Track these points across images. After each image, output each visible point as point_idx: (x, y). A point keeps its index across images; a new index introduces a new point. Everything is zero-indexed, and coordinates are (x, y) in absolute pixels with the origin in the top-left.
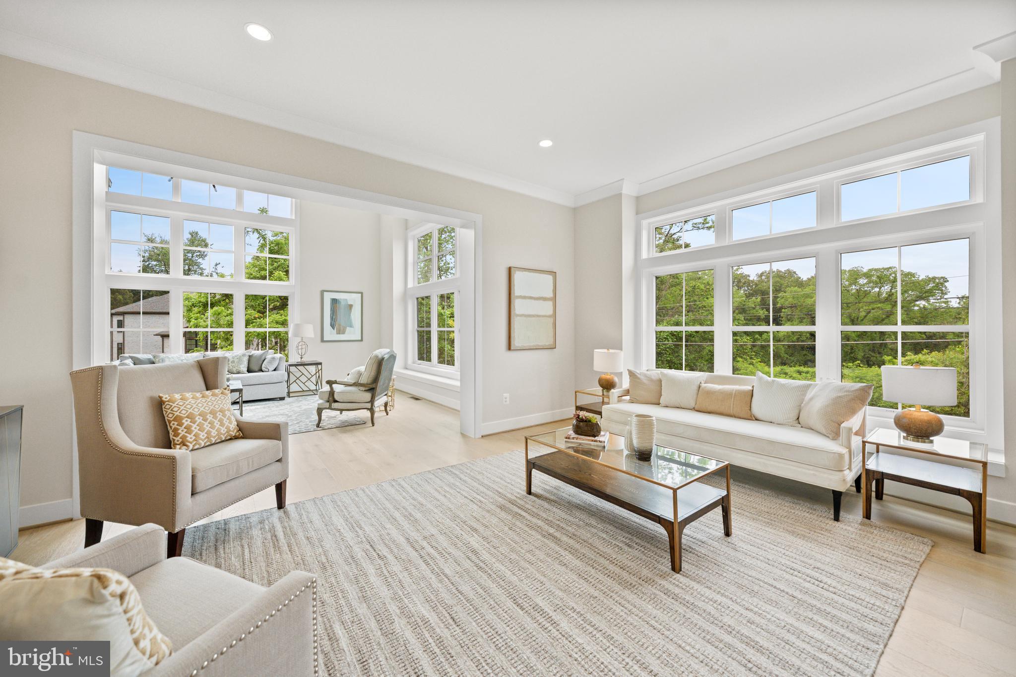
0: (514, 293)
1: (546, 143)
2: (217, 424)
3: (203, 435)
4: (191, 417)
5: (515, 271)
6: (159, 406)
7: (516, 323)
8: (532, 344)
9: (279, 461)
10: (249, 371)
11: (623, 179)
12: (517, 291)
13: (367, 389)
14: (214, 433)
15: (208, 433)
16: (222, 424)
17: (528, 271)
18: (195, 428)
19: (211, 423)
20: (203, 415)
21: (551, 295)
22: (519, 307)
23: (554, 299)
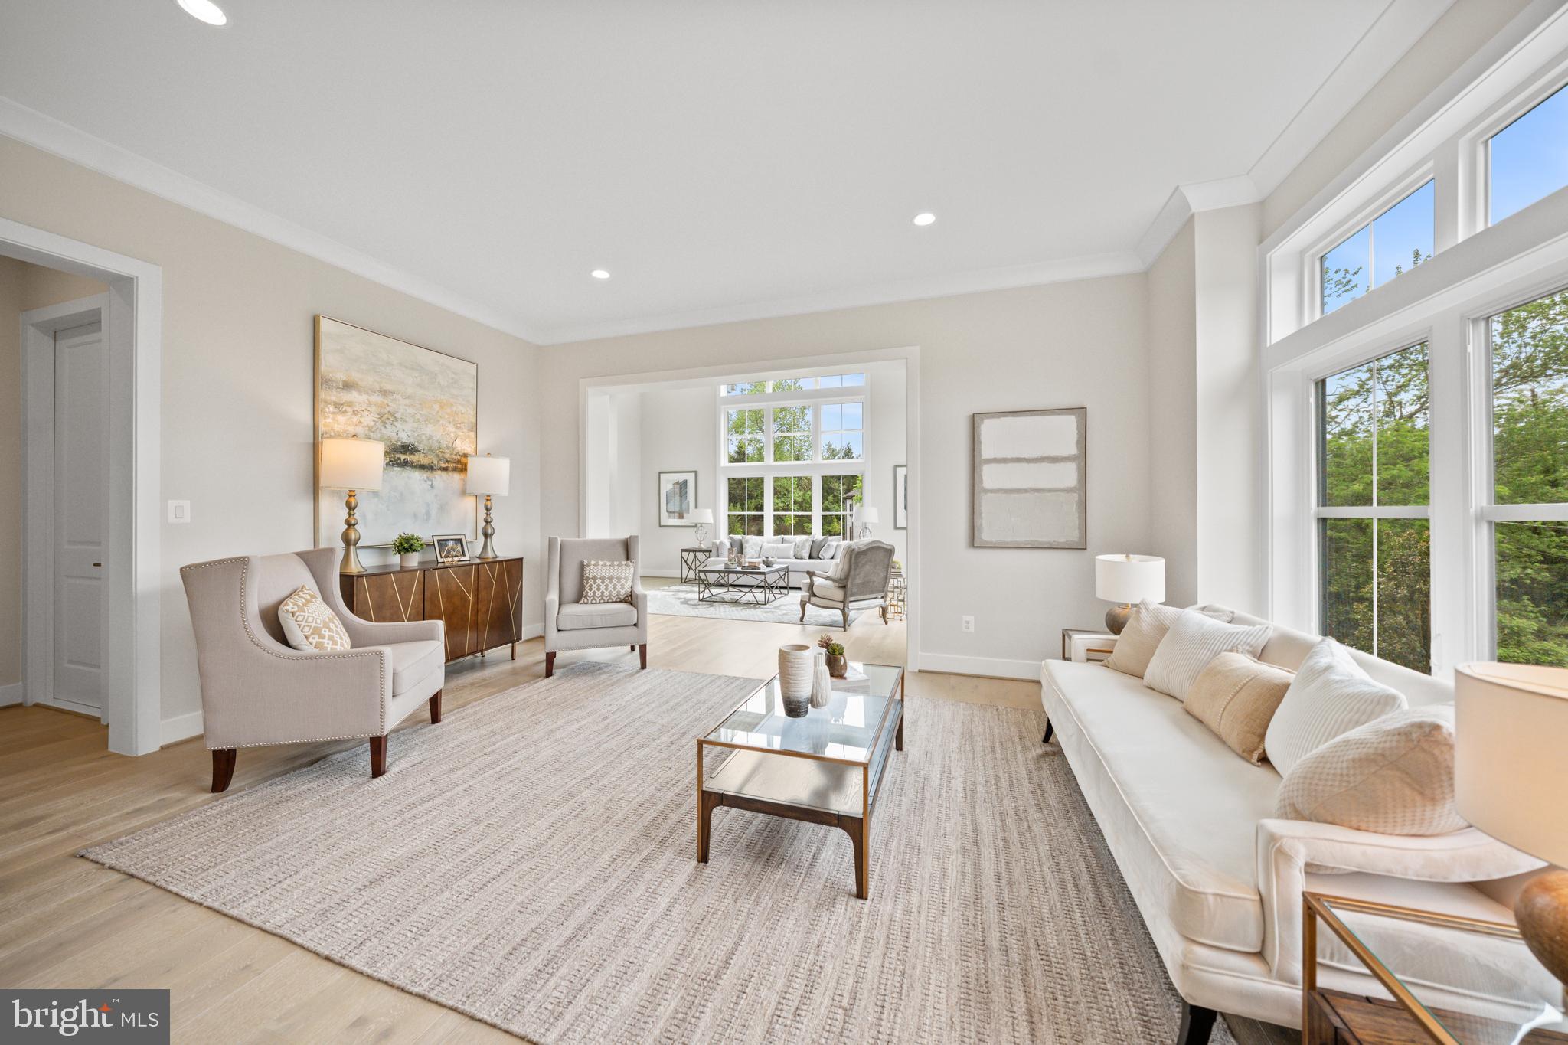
0: (980, 455)
1: (924, 219)
2: (610, 587)
3: (598, 594)
4: (595, 578)
5: (982, 420)
6: (582, 567)
7: (986, 504)
8: (1020, 539)
9: (635, 625)
10: (811, 557)
11: (1178, 187)
12: (987, 451)
13: (840, 585)
14: (606, 593)
15: (603, 593)
16: (614, 589)
17: (1013, 416)
18: (594, 587)
19: (607, 586)
20: (603, 579)
21: (1073, 450)
22: (991, 476)
23: (1082, 457)
